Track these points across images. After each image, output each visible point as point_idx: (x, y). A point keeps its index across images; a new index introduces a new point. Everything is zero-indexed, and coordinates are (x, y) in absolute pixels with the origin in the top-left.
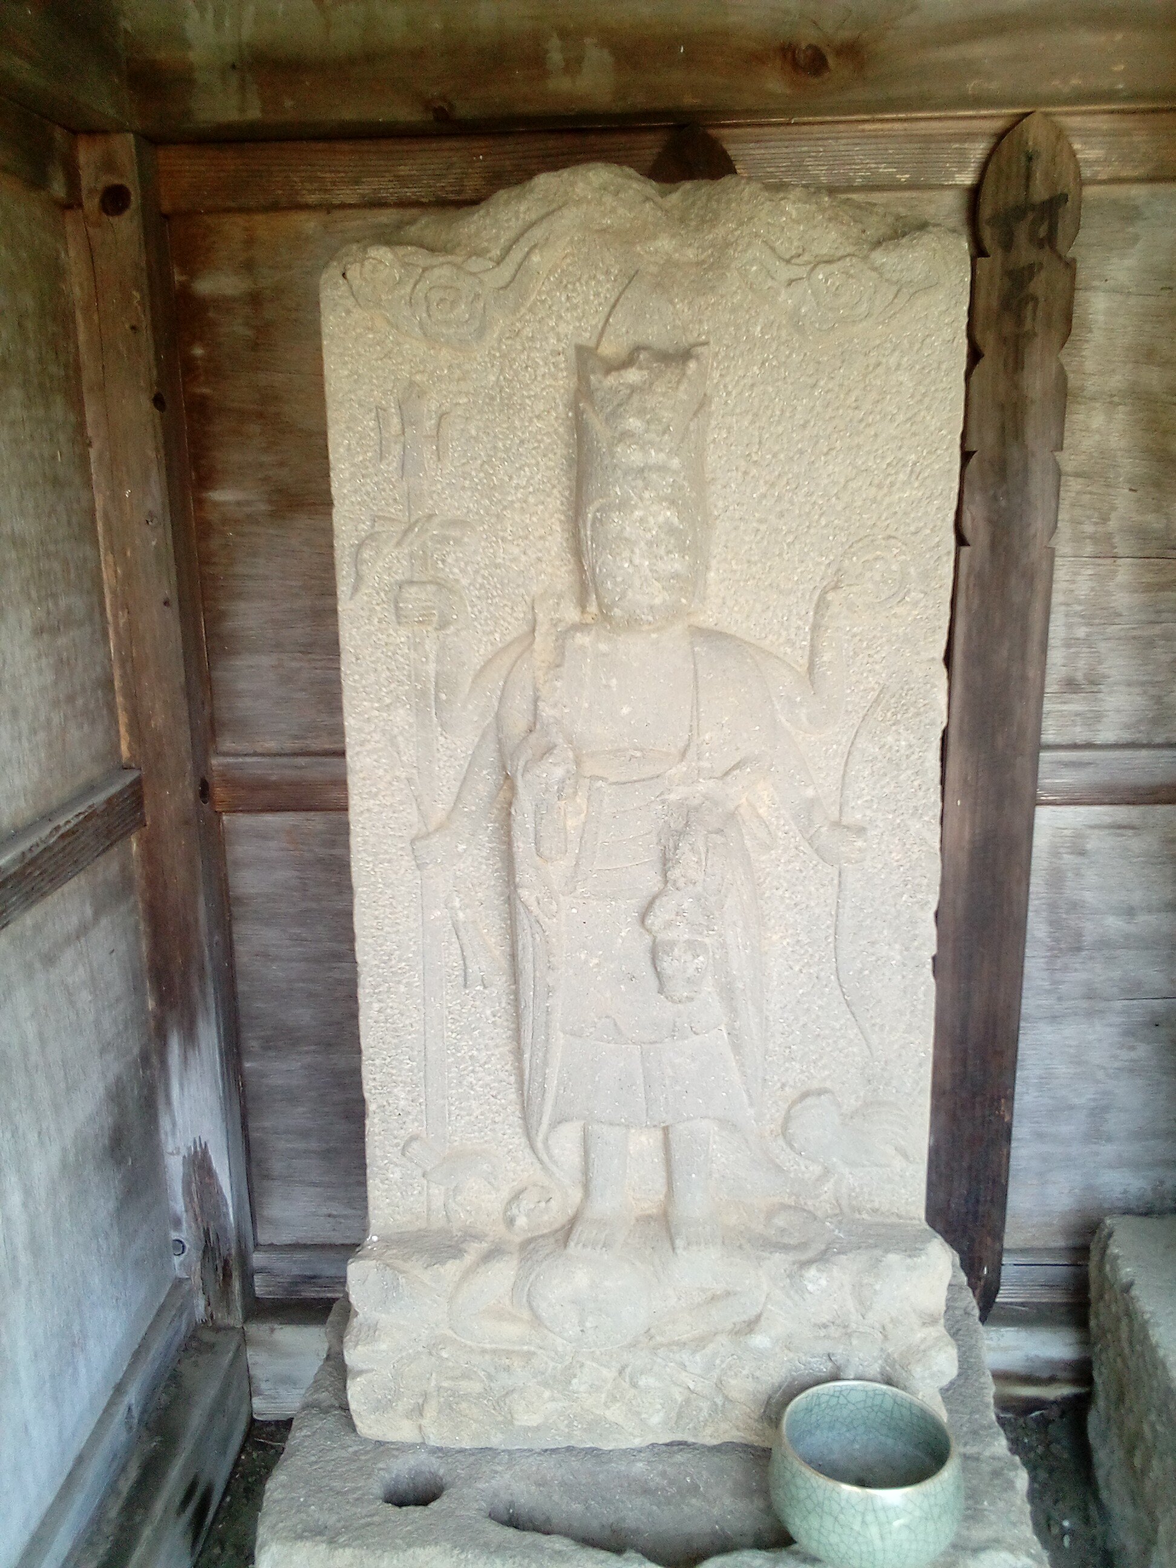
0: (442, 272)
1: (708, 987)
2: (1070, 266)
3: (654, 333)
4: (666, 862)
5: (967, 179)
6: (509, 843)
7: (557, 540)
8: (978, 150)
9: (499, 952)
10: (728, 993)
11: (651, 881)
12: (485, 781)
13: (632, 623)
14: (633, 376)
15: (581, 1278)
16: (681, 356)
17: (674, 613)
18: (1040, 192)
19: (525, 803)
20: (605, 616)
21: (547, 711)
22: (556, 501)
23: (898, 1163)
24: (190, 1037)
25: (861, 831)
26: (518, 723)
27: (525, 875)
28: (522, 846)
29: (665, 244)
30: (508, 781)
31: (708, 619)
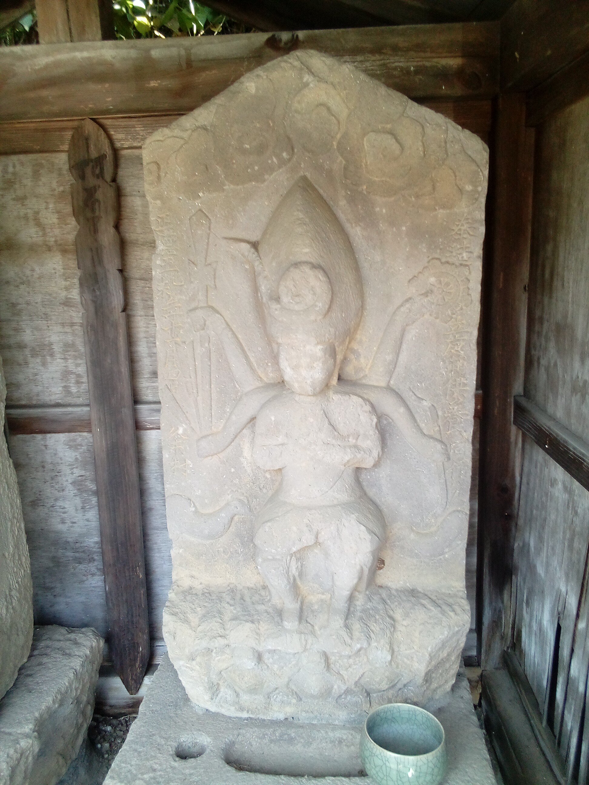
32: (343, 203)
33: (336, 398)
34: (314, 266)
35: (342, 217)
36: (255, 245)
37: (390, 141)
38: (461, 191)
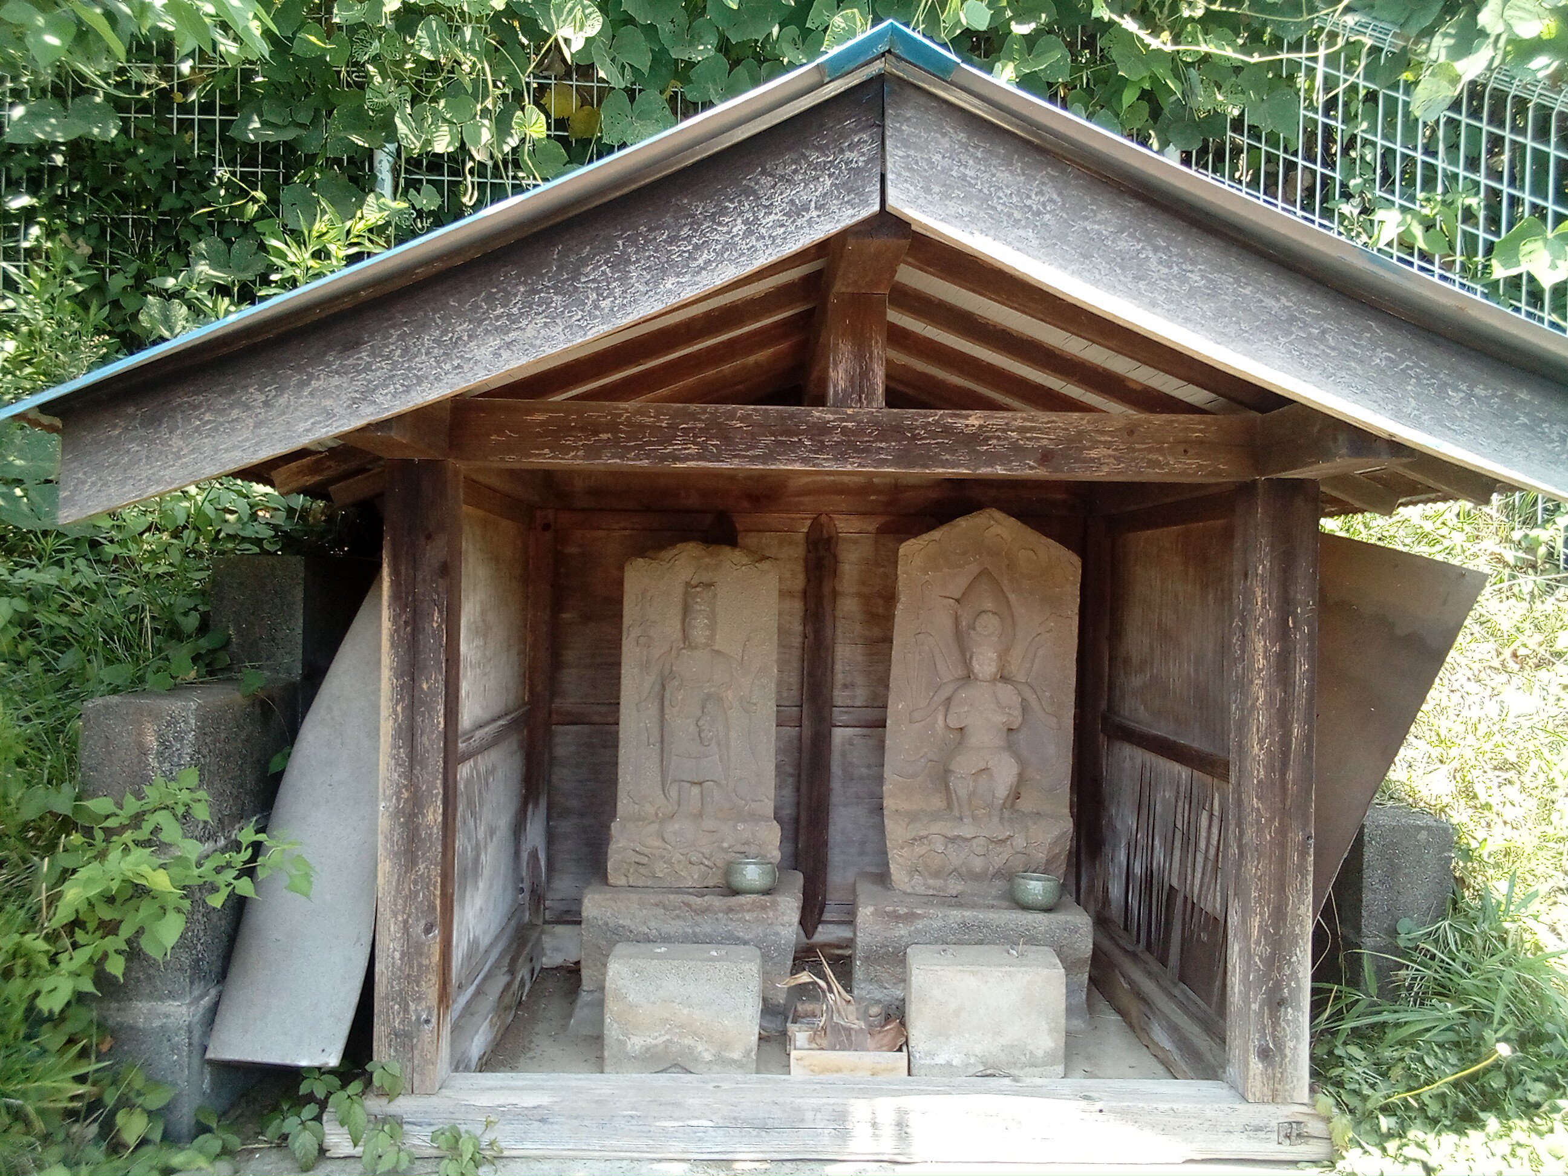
0: (655, 564)
1: (713, 743)
2: (835, 557)
3: (704, 579)
4: (703, 708)
5: (805, 530)
6: (663, 705)
7: (679, 627)
8: (809, 522)
9: (658, 736)
10: (719, 744)
11: (700, 713)
12: (657, 688)
13: (696, 648)
14: (698, 589)
15: (677, 826)
16: (709, 585)
17: (707, 645)
18: (825, 535)
19: (667, 695)
20: (690, 645)
21: (674, 668)
22: (679, 617)
23: (766, 800)
24: (536, 804)
25: (755, 704)
26: (667, 672)
27: (667, 711)
28: (666, 703)
29: (707, 560)
30: (663, 687)
31: (716, 648)
32: (1006, 582)
33: (1000, 685)
34: (995, 613)
35: (1005, 588)
36: (957, 601)
37: (1032, 554)
38: (1067, 580)
